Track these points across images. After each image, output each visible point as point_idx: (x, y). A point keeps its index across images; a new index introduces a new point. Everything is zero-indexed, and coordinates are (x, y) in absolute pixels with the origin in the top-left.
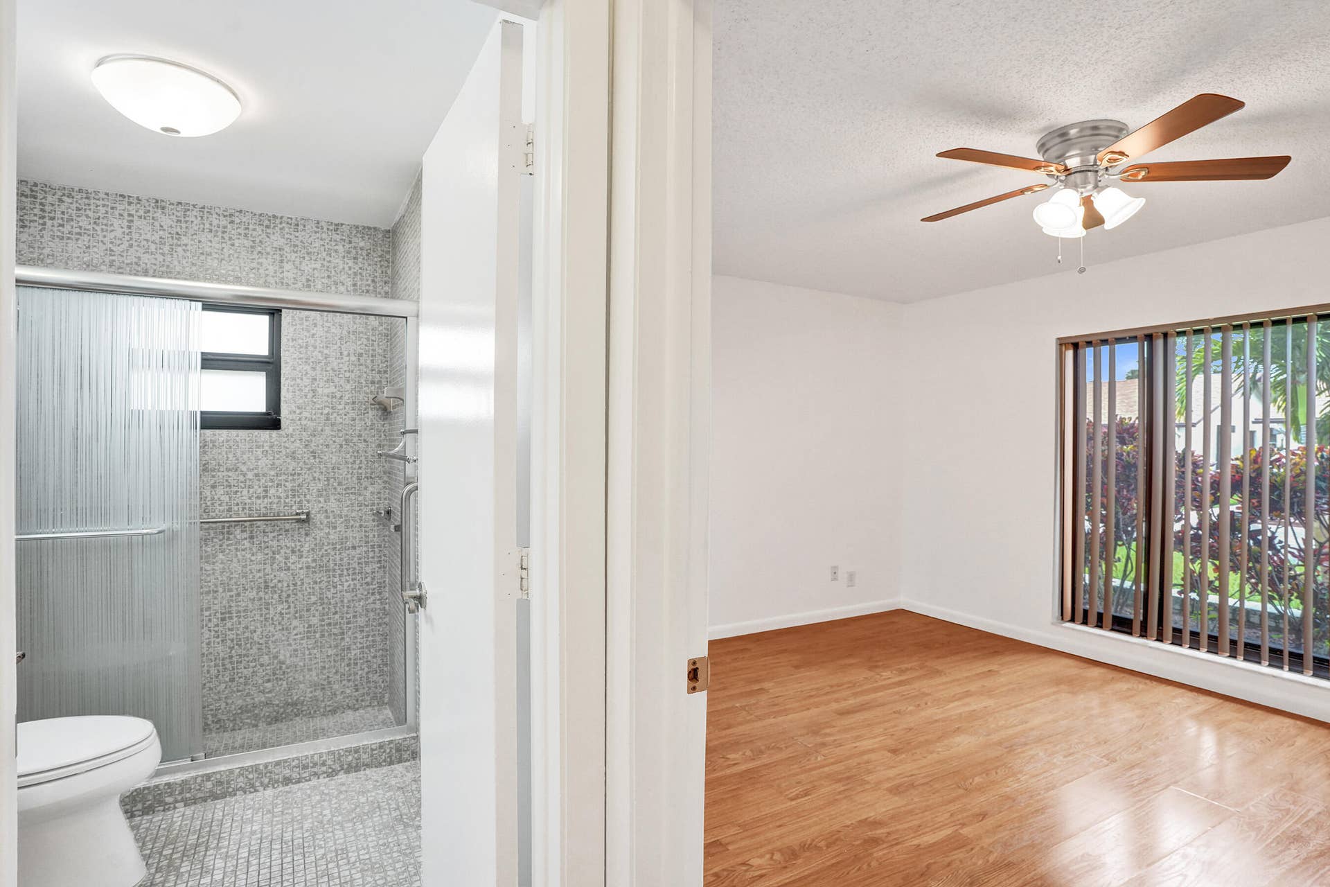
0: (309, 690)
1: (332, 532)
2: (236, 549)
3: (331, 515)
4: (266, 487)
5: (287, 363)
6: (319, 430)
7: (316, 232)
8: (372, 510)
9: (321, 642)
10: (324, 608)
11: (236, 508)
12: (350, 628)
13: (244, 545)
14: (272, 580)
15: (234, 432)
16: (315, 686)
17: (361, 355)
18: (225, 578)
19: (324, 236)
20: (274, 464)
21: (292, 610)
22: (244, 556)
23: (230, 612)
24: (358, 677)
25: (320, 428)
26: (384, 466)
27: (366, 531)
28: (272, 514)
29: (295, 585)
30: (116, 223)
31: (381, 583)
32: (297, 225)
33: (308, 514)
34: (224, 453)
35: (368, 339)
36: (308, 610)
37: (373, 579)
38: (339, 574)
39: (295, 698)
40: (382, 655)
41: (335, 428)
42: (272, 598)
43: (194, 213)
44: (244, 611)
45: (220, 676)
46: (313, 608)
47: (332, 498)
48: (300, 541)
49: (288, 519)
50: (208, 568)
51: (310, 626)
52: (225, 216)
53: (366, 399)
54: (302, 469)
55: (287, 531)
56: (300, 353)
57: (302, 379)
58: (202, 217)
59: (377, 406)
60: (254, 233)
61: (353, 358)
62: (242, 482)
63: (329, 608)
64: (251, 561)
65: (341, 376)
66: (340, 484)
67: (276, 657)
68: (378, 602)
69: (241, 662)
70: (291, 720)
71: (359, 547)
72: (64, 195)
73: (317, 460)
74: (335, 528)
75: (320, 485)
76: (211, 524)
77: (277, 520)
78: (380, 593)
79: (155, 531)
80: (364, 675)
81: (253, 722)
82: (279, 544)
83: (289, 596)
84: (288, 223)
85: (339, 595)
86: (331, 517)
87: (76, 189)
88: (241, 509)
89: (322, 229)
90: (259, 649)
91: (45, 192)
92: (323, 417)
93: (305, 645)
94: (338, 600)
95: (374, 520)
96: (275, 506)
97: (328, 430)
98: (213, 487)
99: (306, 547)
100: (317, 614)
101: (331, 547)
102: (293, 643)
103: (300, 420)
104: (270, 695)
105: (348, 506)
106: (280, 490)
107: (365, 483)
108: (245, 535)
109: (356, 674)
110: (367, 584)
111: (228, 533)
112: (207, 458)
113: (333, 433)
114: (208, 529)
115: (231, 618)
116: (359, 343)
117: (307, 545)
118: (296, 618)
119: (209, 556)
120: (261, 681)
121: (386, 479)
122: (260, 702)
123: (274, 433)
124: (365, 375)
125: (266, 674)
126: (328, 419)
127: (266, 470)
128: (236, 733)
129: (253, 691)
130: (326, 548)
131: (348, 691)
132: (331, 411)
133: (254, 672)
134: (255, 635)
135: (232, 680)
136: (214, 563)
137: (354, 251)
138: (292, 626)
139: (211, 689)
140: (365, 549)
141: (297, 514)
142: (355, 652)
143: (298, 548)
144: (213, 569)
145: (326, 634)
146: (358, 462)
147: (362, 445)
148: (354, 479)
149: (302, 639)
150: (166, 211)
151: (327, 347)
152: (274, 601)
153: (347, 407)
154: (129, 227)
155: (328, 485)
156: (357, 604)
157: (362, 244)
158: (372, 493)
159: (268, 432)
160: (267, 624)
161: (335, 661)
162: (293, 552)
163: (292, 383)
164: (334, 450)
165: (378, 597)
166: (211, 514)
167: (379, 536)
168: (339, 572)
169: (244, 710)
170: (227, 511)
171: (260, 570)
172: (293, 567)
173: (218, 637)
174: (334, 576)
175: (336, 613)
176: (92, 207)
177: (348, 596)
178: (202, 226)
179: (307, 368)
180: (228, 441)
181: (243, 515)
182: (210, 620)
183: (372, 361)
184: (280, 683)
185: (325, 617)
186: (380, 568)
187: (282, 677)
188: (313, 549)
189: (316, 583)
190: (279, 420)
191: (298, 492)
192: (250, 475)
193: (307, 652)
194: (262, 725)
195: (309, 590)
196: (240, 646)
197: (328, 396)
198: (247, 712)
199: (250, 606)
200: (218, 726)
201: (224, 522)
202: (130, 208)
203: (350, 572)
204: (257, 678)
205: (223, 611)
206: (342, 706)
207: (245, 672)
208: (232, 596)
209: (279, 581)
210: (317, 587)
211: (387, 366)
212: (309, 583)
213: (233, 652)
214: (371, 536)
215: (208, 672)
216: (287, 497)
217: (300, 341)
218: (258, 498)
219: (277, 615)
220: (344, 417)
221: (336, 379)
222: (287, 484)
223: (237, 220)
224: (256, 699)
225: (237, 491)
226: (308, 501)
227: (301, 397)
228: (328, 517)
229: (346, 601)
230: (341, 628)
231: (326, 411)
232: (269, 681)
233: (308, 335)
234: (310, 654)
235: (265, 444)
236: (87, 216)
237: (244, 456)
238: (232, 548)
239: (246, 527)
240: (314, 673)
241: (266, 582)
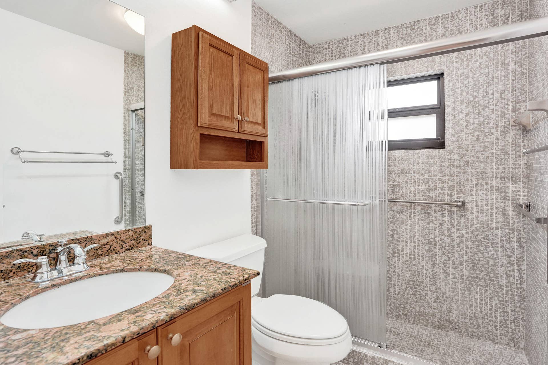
0: (460, 317)
1: (480, 215)
2: (418, 219)
3: (480, 204)
4: (436, 183)
5: (448, 105)
6: (471, 147)
7: (466, 17)
8: (512, 203)
9: (470, 288)
10: (473, 266)
11: (418, 195)
12: (493, 284)
13: (423, 217)
14: (439, 241)
15: (418, 151)
16: (465, 315)
17: (503, 92)
18: (411, 235)
19: (472, 17)
20: (441, 169)
21: (451, 262)
22: (422, 224)
23: (414, 255)
24: (498, 321)
25: (471, 146)
26: (523, 172)
27: (507, 218)
28: (439, 201)
29: (454, 246)
30: (359, 49)
31: (519, 258)
32: (453, 17)
33: (463, 203)
34: (412, 163)
35: (508, 80)
36: (462, 265)
37: (513, 253)
38: (485, 245)
39: (451, 319)
40: (519, 312)
41: (483, 145)
42: (439, 252)
43: (393, 31)
44: (422, 256)
45: (408, 290)
46: (465, 264)
47: (481, 193)
48: (457, 219)
49: (450, 204)
50: (403, 228)
51: (463, 275)
52: (409, 27)
53: (508, 123)
54: (459, 173)
55: (449, 212)
56: (457, 98)
57: (459, 115)
58: (397, 32)
59: (517, 127)
60: (426, 31)
61: (496, 95)
62: (422, 180)
63: (477, 267)
64: (427, 227)
65: (487, 109)
66: (487, 183)
67: (440, 289)
68: (516, 271)
69: (419, 285)
70: (448, 331)
71: (502, 228)
72: (339, 43)
73: (470, 167)
74: (483, 213)
75: (472, 184)
76: (405, 203)
77: (443, 204)
78: (519, 265)
79: (362, 204)
80: (503, 321)
81: (425, 323)
82: (444, 219)
83: (449, 253)
84: (446, 18)
85: (484, 259)
86: (480, 206)
87: (343, 39)
88: (421, 196)
89: (470, 12)
90: (430, 281)
91: (333, 45)
92: (474, 138)
93: (458, 286)
94: (484, 263)
95: (514, 211)
96: (441, 195)
97: (477, 147)
98: (406, 182)
99: (462, 224)
100: (468, 268)
101: (479, 225)
102: (451, 283)
103: (457, 141)
104: (435, 311)
105: (492, 199)
106: (445, 186)
107: (507, 183)
108: (423, 211)
109: (496, 318)
110: (508, 256)
111: (414, 209)
112: (403, 166)
113: (482, 149)
114: (403, 205)
115: (415, 259)
116: (501, 84)
117: (462, 222)
118: (454, 268)
119: (403, 221)
120: (430, 301)
121: (525, 181)
122: (429, 313)
123: (441, 150)
124: (506, 106)
125: (434, 297)
126: (477, 139)
127: (436, 173)
128: (415, 326)
129: (426, 305)
130: (475, 226)
131: (489, 328)
132: (480, 134)
133: (426, 294)
134: (428, 272)
135: (414, 294)
136: (406, 225)
137: (496, 20)
138: (451, 272)
139: (402, 296)
140: (507, 231)
141: (456, 201)
142: (496, 302)
143: (456, 223)
144: (406, 229)
145: (474, 284)
146: (501, 168)
147: (504, 156)
148: (498, 180)
149: (457, 282)
150: (380, 35)
151: (476, 91)
152: (440, 255)
153: (492, 130)
154: (364, 49)
155: (478, 183)
156: (499, 269)
157: (502, 12)
158: (513, 191)
159: (437, 150)
160: (435, 267)
161: (480, 304)
162: (453, 225)
163: (452, 118)
164: (482, 160)
165: (517, 268)
166: (405, 197)
167: (518, 222)
168: (485, 243)
169: (420, 314)
170: (414, 196)
171: (431, 234)
172: (452, 235)
173: (407, 268)
174: (481, 246)
175: (482, 271)
176: (349, 45)
177: (491, 262)
178: (397, 37)
179: (463, 107)
180: (414, 156)
181: (422, 199)
182: (403, 257)
183: (513, 95)
184: (442, 305)
185: (474, 272)
186: (519, 246)
187: (443, 302)
188: (466, 226)
189: (468, 248)
190: (444, 143)
191: (456, 187)
192: (427, 176)
193: (460, 292)
194: (429, 327)
195: (463, 252)
196: (419, 276)
197: (477, 124)
198: (422, 316)
199: (425, 254)
200: (406, 318)
201: (412, 202)
202: (364, 40)
203: (494, 245)
204: (428, 298)
205: (410, 254)
206: (485, 337)
207: (422, 292)
208: (415, 246)
209: (444, 242)
210: (468, 251)
211: (526, 97)
212: (463, 248)
213: (415, 278)
214: (512, 222)
215: (402, 286)
216: (449, 190)
217: (457, 90)
218: (431, 190)
219: (442, 264)
220: (490, 137)
221: (483, 112)
222: (449, 182)
223: (416, 27)
224: (427, 310)
225: (419, 185)
226: (463, 194)
227: (459, 126)
228: (477, 205)
229: (490, 264)
230: (486, 282)
231: (475, 134)
232: (435, 302)
233: (462, 85)
234: (462, 293)
235: (435, 157)
236: (348, 50)
237: (423, 165)
238: (416, 218)
239: (424, 207)
240: (465, 307)
241: (435, 241)
